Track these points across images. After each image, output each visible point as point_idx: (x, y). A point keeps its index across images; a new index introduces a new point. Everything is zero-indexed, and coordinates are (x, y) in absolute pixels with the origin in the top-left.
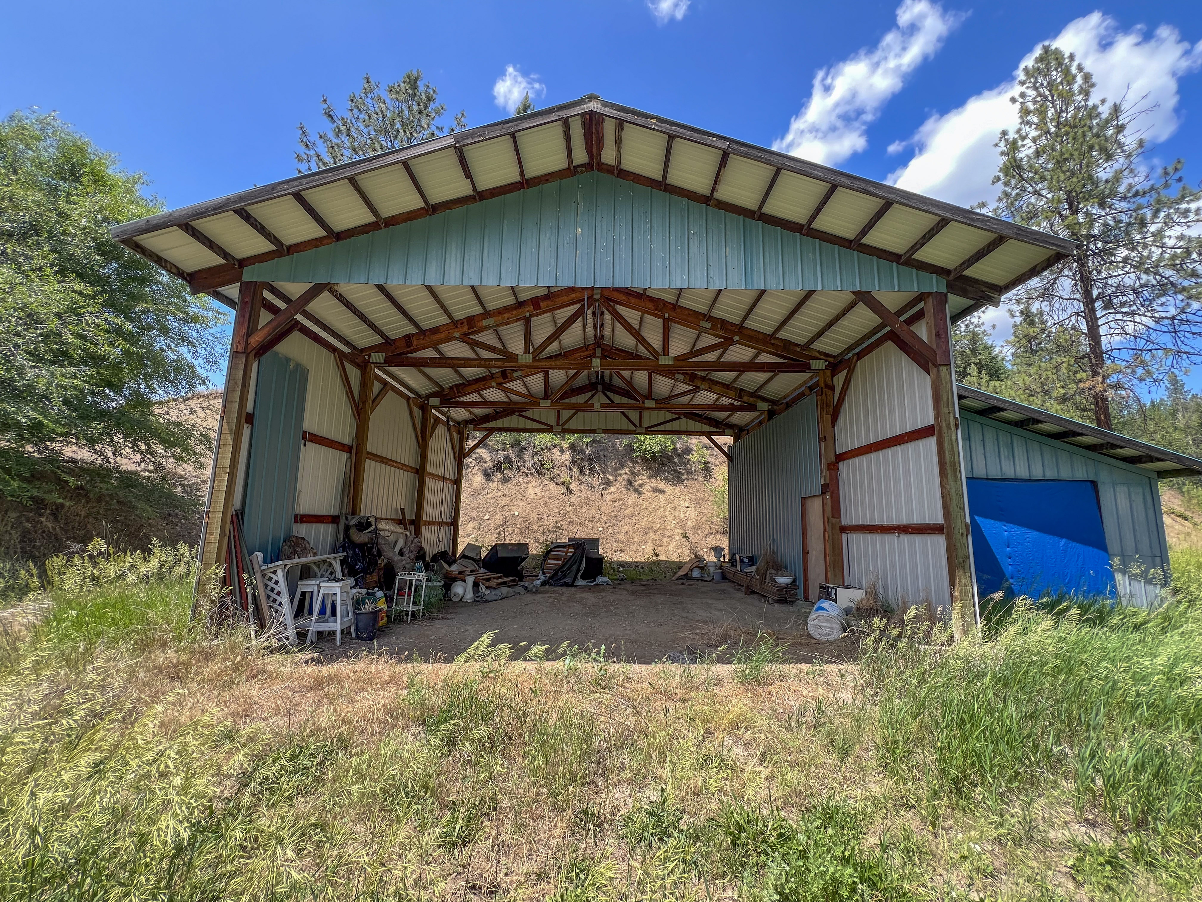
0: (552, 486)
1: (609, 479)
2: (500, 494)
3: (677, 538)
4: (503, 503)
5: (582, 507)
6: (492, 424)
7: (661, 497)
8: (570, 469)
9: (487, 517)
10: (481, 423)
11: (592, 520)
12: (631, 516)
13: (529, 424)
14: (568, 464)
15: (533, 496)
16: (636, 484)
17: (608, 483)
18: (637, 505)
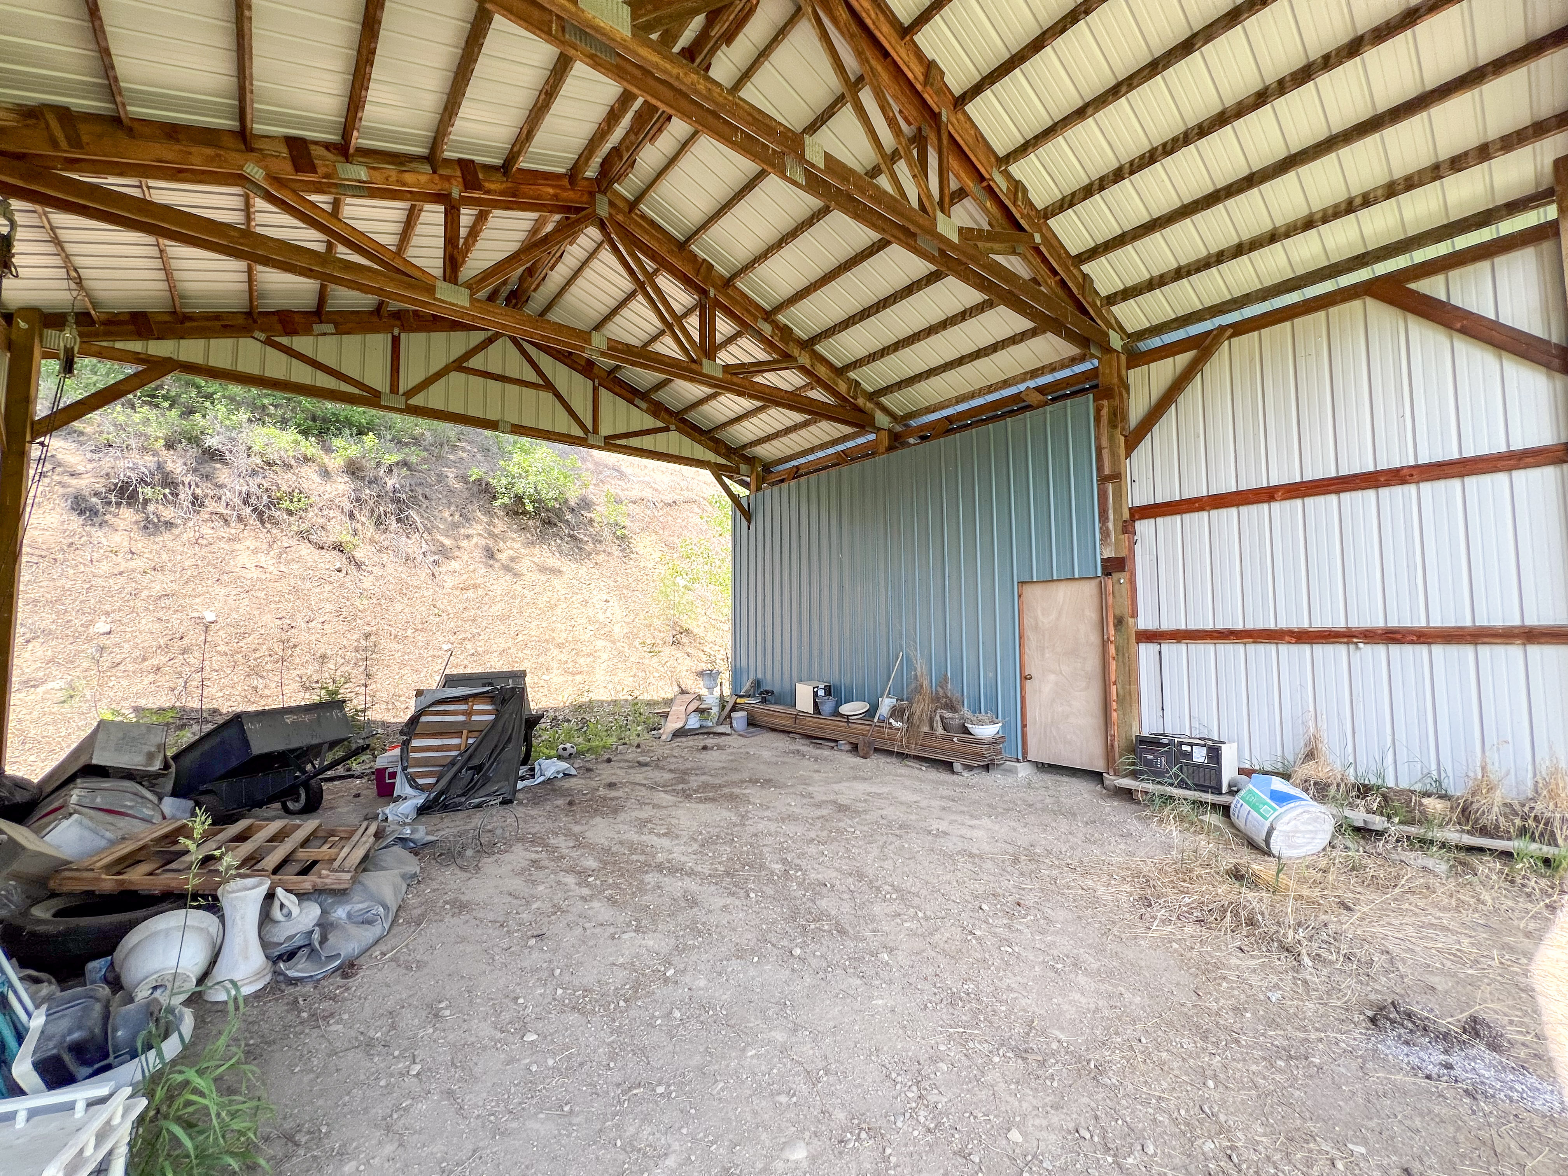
0: (305, 550)
1: (443, 545)
2: (138, 563)
3: (605, 656)
4: (157, 588)
5: (392, 600)
6: (160, 348)
7: (556, 582)
8: (351, 516)
9: (102, 626)
10: (109, 335)
11: (423, 627)
12: (504, 618)
13: (302, 374)
14: (347, 506)
15: (255, 573)
16: (503, 557)
17: (444, 553)
18: (513, 597)
